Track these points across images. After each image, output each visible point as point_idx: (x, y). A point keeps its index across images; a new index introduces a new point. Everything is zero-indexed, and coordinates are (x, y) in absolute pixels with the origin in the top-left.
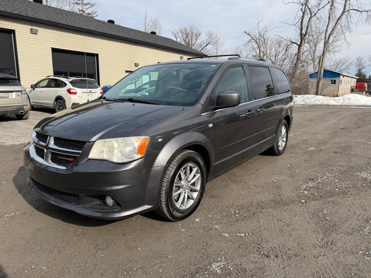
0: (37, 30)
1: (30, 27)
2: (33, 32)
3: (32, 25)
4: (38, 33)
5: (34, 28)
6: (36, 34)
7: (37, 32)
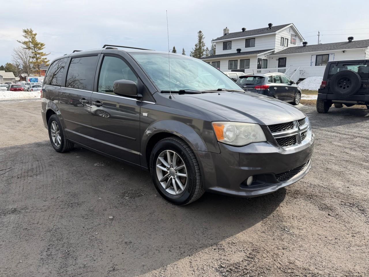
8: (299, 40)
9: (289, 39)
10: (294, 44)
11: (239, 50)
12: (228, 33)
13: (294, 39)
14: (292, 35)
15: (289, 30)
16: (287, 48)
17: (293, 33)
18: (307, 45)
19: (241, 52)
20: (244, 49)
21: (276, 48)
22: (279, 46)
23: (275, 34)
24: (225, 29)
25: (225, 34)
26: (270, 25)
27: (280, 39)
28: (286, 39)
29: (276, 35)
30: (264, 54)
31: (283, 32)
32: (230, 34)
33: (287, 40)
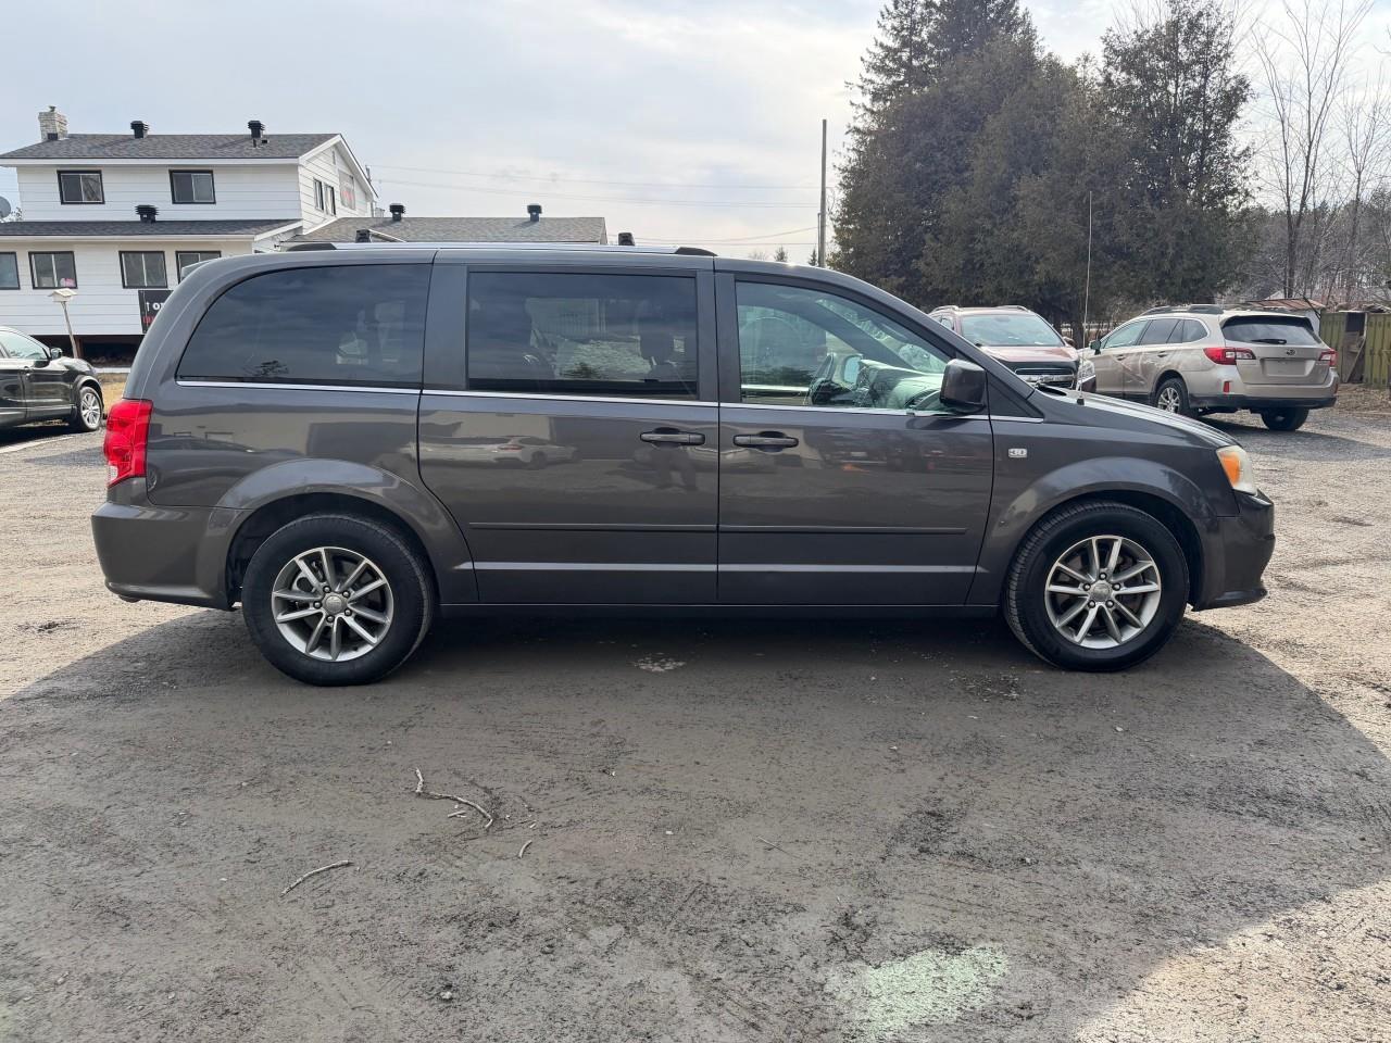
8: (362, 194)
9: (337, 189)
10: (352, 207)
11: (147, 212)
12: (64, 134)
13: (349, 190)
14: (341, 175)
15: (331, 155)
16: (334, 219)
17: (345, 170)
18: (403, 215)
19: (157, 218)
20: (168, 211)
21: (304, 216)
22: (312, 210)
23: (295, 167)
24: (46, 114)
25: (52, 137)
26: (256, 127)
27: (312, 186)
28: (327, 186)
29: (300, 170)
30: (273, 238)
31: (316, 161)
32: (72, 137)
33: (329, 190)
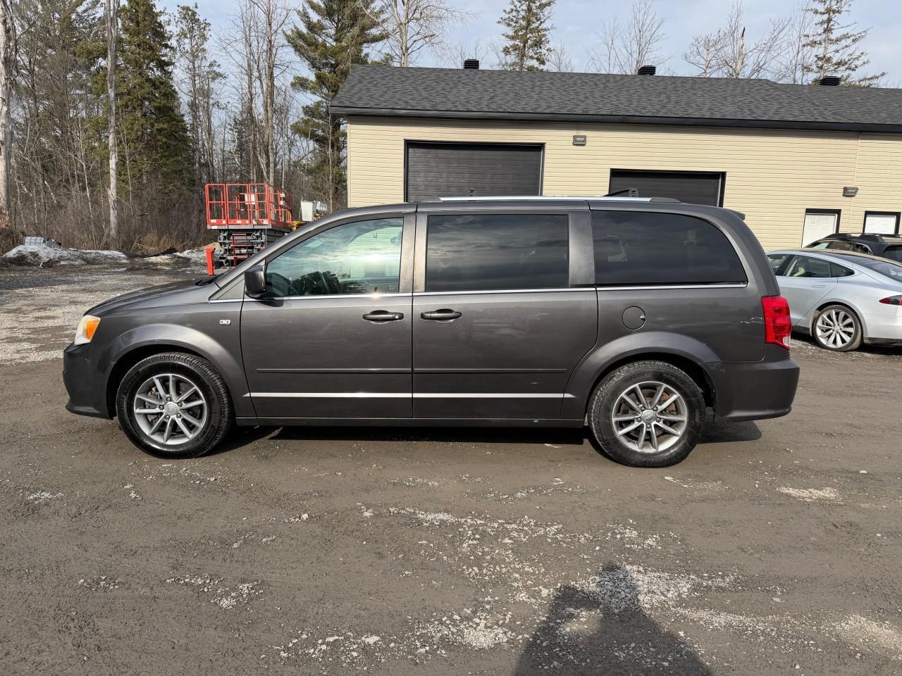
0: (585, 137)
1: (574, 133)
2: (579, 142)
3: (578, 129)
4: (587, 143)
5: (582, 133)
6: (584, 145)
7: (585, 141)
